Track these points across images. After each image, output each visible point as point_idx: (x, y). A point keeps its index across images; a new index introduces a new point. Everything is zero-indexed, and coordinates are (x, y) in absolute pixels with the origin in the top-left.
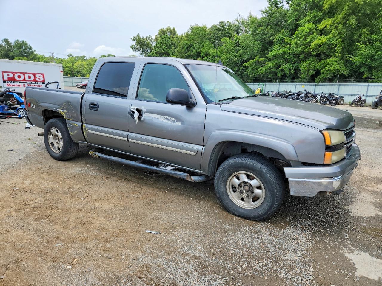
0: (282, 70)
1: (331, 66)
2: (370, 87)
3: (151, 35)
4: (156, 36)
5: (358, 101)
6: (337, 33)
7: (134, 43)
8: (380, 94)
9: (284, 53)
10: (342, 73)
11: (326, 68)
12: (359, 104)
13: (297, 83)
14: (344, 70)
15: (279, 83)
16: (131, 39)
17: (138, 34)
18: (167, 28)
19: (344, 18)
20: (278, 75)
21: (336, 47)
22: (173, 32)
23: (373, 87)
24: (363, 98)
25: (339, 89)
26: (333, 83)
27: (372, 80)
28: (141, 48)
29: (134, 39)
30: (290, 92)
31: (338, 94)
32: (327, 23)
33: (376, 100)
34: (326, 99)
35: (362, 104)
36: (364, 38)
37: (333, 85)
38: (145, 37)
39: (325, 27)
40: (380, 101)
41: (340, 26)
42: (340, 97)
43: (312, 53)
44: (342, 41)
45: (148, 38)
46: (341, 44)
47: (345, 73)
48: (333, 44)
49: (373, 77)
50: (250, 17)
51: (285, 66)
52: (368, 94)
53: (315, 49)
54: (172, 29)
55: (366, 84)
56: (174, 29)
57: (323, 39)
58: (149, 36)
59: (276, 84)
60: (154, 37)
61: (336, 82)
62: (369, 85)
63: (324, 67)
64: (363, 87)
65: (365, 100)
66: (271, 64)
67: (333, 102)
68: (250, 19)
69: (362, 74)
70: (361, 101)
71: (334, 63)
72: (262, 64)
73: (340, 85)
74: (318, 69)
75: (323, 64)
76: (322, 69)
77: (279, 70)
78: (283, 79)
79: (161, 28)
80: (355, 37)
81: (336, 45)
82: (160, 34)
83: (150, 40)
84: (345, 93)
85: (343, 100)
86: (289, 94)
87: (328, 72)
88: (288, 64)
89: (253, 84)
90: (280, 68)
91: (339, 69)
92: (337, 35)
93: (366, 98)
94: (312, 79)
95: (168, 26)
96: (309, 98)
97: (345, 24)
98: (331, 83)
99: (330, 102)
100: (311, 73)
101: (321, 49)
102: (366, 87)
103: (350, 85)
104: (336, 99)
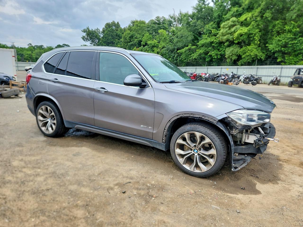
0: (211, 56)
1: (252, 52)
2: (283, 69)
3: (99, 28)
4: (103, 28)
5: (275, 81)
6: (256, 25)
7: (84, 34)
8: (294, 75)
9: (212, 42)
10: (260, 58)
11: (247, 54)
12: (276, 83)
13: (222, 67)
14: (262, 55)
15: (207, 67)
16: (82, 31)
17: (88, 27)
18: (111, 23)
19: (261, 12)
20: (207, 60)
21: (255, 36)
22: (117, 25)
23: (285, 69)
24: (278, 78)
25: (257, 71)
26: (252, 67)
27: (285, 63)
28: (91, 38)
30: (217, 74)
31: (257, 76)
32: (247, 16)
33: (292, 80)
34: (249, 79)
35: (277, 83)
36: (278, 28)
37: (252, 68)
38: (94, 30)
39: (246, 20)
40: (295, 81)
41: (259, 19)
42: (259, 78)
43: (235, 41)
44: (260, 32)
45: (96, 30)
46: (259, 34)
47: (262, 58)
48: (252, 34)
49: (286, 61)
50: (181, 14)
51: (213, 53)
52: (282, 75)
53: (238, 38)
54: (116, 23)
55: (280, 66)
56: (118, 23)
57: (245, 30)
58: (97, 28)
59: (205, 68)
60: (101, 30)
61: (255, 65)
62: (282, 68)
63: (245, 53)
64: (277, 69)
65: (280, 80)
66: (201, 51)
67: (254, 82)
68: (180, 15)
69: (276, 58)
70: (277, 81)
71: (253, 49)
72: (194, 51)
73: (258, 68)
74: (240, 55)
75: (244, 50)
76: (244, 54)
77: (207, 56)
78: (210, 63)
79: (107, 23)
80: (270, 28)
81: (255, 34)
82: (106, 27)
83: (98, 32)
84: (262, 75)
85: (261, 80)
86: (216, 76)
87: (249, 57)
88: (215, 51)
89: (186, 68)
90: (209, 54)
91: (258, 54)
92: (256, 26)
93: (280, 78)
94: (235, 63)
95: (113, 21)
96: (235, 79)
97: (262, 17)
98: (250, 67)
99: (252, 82)
100: (234, 58)
101: (242, 38)
102: (280, 69)
103: (266, 68)
104: (256, 80)
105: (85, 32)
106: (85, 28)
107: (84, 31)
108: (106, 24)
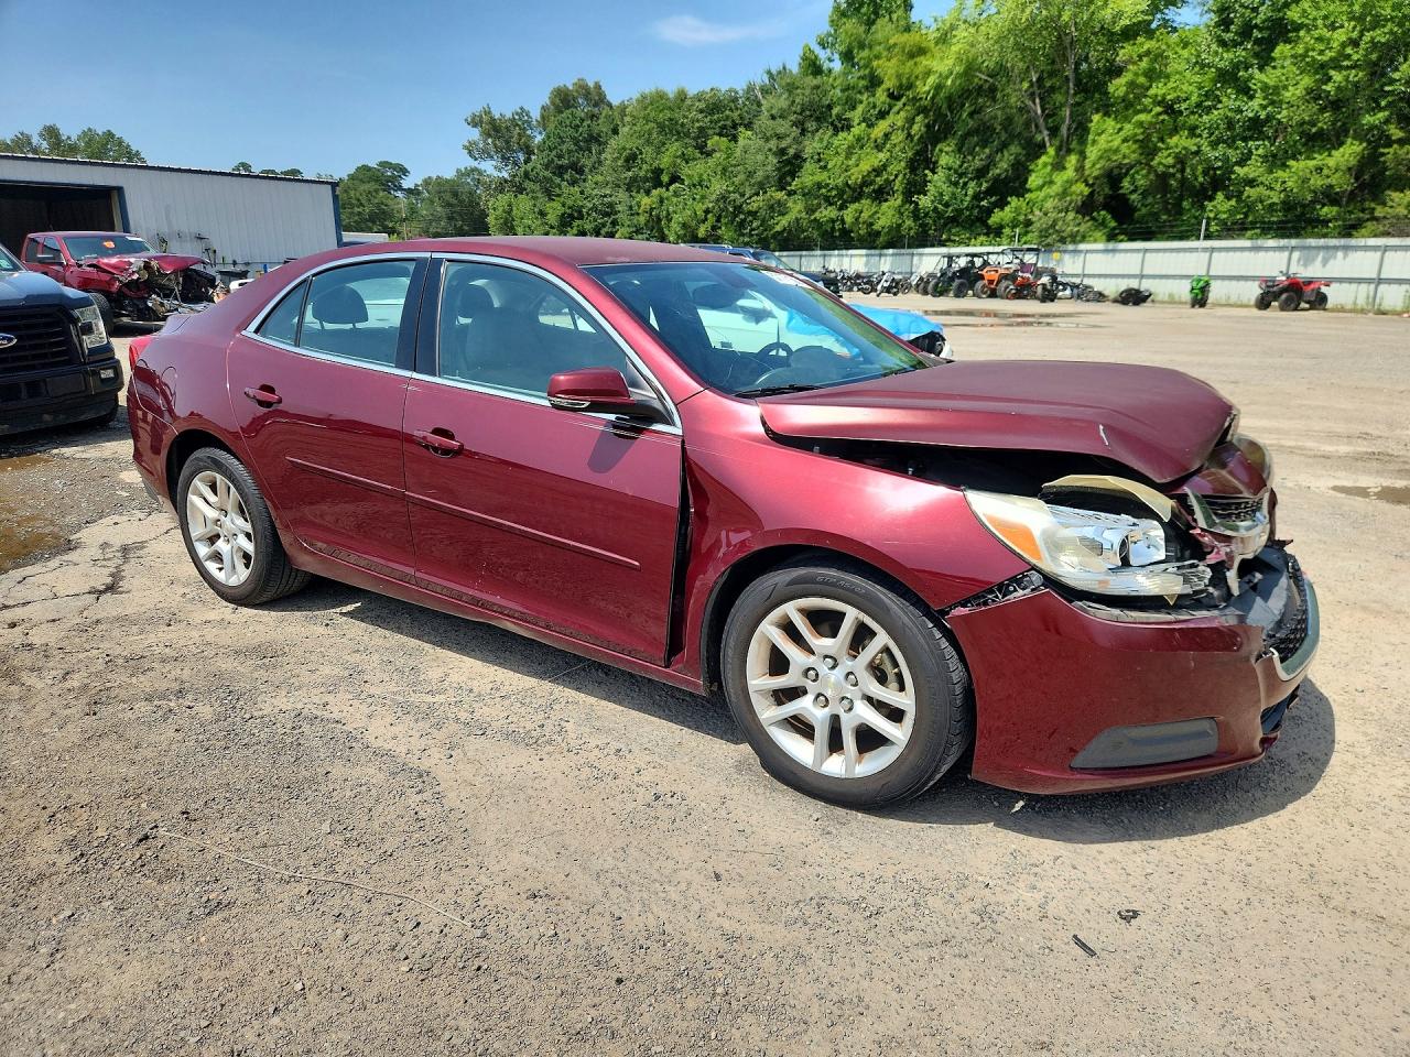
3: (526, 108)
4: (543, 108)
7: (475, 134)
9: (819, 186)
16: (466, 120)
17: (485, 106)
18: (574, 85)
22: (596, 97)
28: (498, 148)
29: (473, 119)
38: (508, 115)
45: (517, 117)
56: (598, 86)
58: (521, 108)
60: (536, 114)
79: (556, 86)
82: (553, 103)
83: (525, 122)
95: (579, 80)
105: (475, 126)
106: (477, 109)
107: (475, 122)
108: (552, 92)
